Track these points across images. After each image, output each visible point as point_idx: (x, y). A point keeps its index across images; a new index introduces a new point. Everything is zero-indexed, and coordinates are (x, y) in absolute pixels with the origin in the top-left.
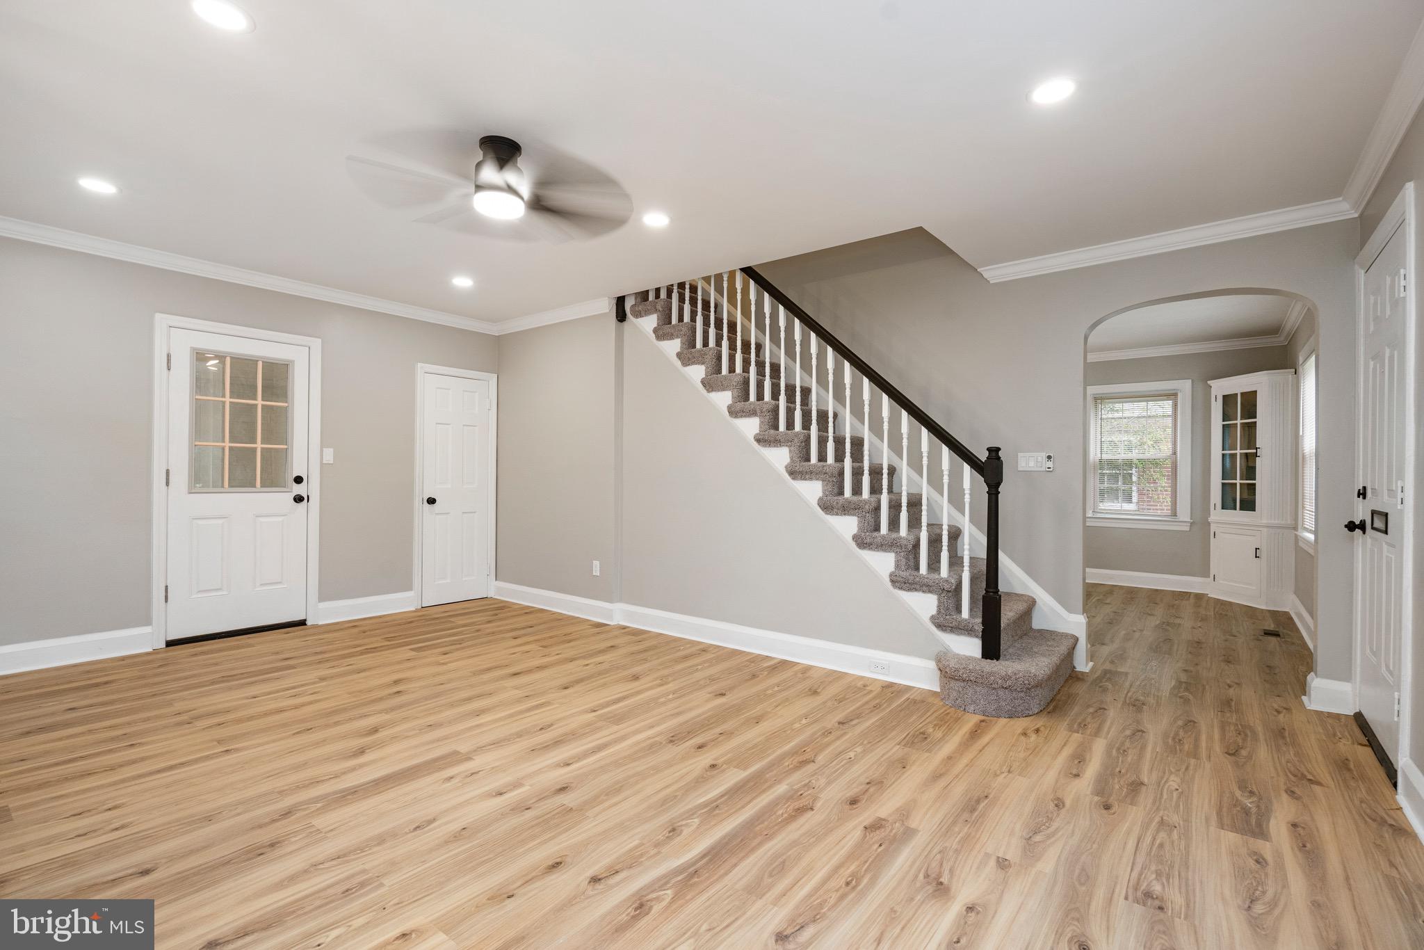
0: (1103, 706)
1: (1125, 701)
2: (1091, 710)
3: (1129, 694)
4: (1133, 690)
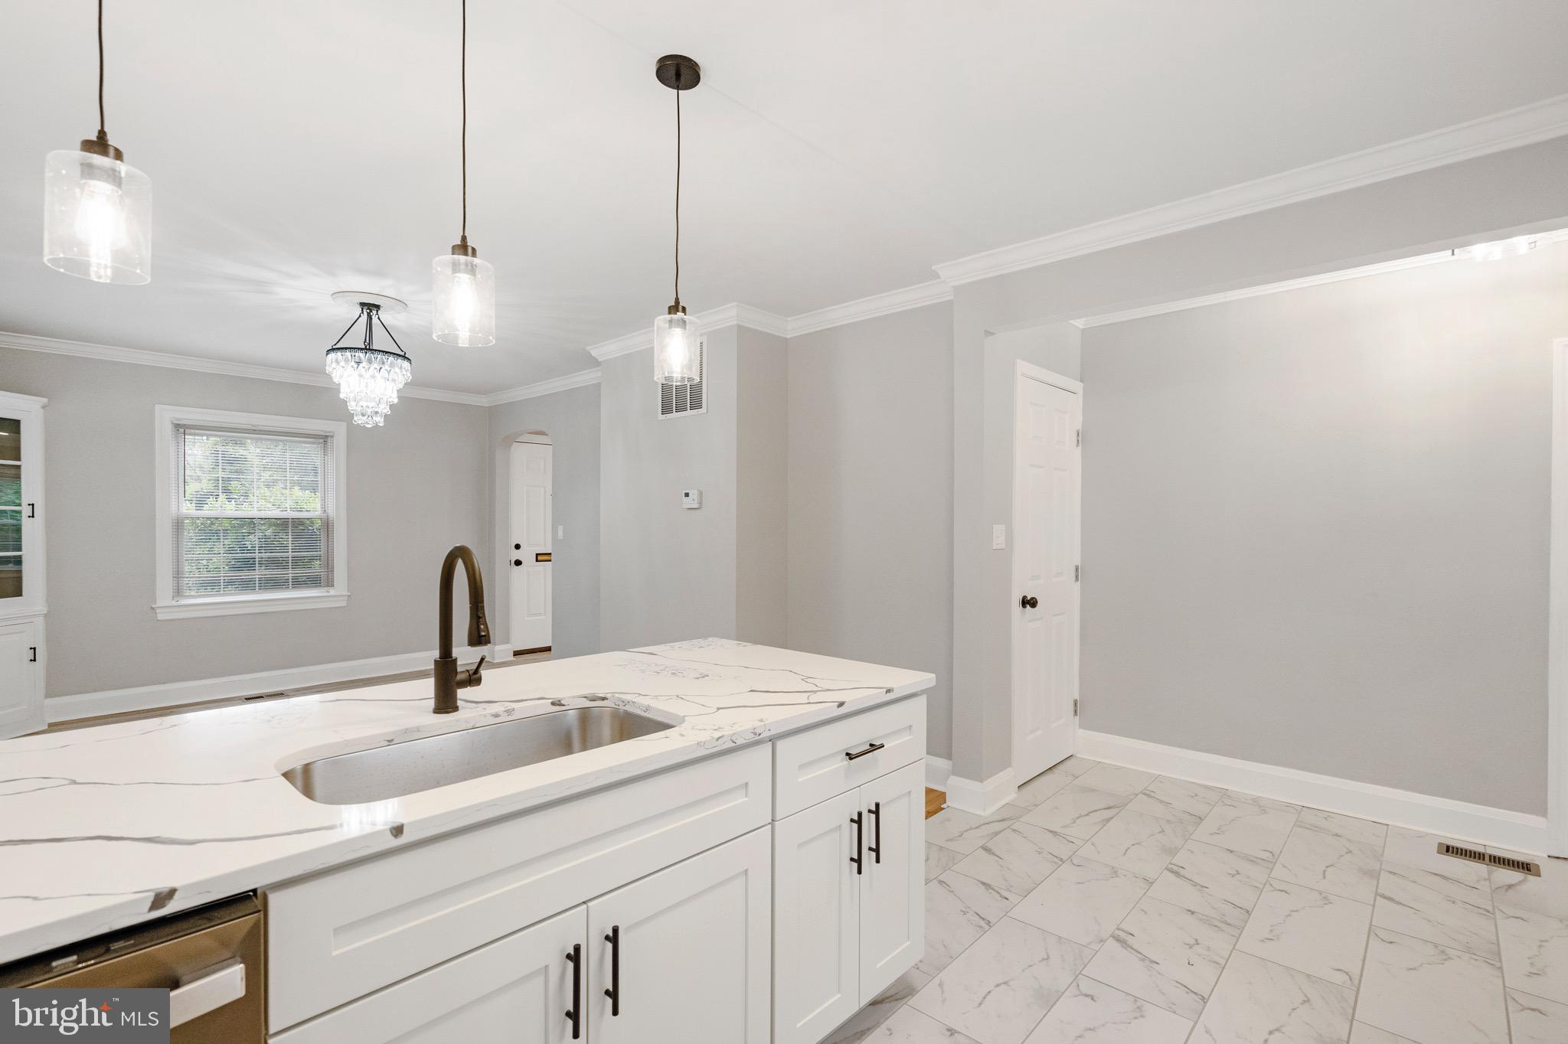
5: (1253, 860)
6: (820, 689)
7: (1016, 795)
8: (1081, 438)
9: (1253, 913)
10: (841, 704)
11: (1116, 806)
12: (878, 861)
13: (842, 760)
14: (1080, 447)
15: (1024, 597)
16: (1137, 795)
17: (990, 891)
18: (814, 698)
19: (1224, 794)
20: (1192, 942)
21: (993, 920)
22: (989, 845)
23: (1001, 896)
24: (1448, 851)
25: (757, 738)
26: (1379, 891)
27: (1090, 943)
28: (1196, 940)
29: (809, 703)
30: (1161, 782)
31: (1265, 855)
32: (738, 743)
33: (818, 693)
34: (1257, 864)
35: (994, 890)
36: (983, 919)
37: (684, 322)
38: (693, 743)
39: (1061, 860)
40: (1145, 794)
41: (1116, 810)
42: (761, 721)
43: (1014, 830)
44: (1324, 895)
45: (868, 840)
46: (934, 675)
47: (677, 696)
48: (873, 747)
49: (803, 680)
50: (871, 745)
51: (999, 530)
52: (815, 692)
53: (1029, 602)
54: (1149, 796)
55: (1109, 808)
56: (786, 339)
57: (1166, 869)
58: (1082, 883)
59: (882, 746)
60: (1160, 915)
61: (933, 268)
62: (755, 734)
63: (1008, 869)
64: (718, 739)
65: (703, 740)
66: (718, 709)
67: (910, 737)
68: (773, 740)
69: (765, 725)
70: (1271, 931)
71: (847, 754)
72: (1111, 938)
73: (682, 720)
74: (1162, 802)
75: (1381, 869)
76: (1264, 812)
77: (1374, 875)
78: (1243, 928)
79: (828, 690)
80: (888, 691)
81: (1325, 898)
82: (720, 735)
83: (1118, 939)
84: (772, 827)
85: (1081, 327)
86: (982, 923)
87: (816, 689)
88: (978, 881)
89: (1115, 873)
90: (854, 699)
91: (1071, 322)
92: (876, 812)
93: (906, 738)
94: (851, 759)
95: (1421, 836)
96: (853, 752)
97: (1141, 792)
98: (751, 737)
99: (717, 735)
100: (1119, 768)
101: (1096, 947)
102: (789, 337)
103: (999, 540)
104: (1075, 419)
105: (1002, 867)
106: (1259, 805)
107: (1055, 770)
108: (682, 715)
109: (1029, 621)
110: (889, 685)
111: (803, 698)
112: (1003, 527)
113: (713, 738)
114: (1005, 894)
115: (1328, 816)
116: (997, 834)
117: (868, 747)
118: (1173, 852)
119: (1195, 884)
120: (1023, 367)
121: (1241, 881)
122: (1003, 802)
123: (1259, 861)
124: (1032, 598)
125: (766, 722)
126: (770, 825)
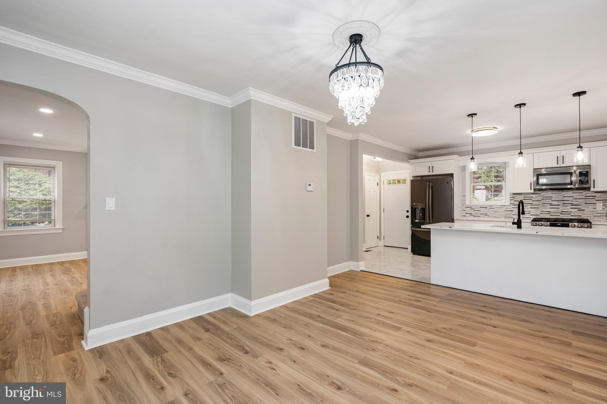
0: (53, 327)
1: (43, 334)
2: (58, 323)
3: (44, 339)
4: (43, 343)
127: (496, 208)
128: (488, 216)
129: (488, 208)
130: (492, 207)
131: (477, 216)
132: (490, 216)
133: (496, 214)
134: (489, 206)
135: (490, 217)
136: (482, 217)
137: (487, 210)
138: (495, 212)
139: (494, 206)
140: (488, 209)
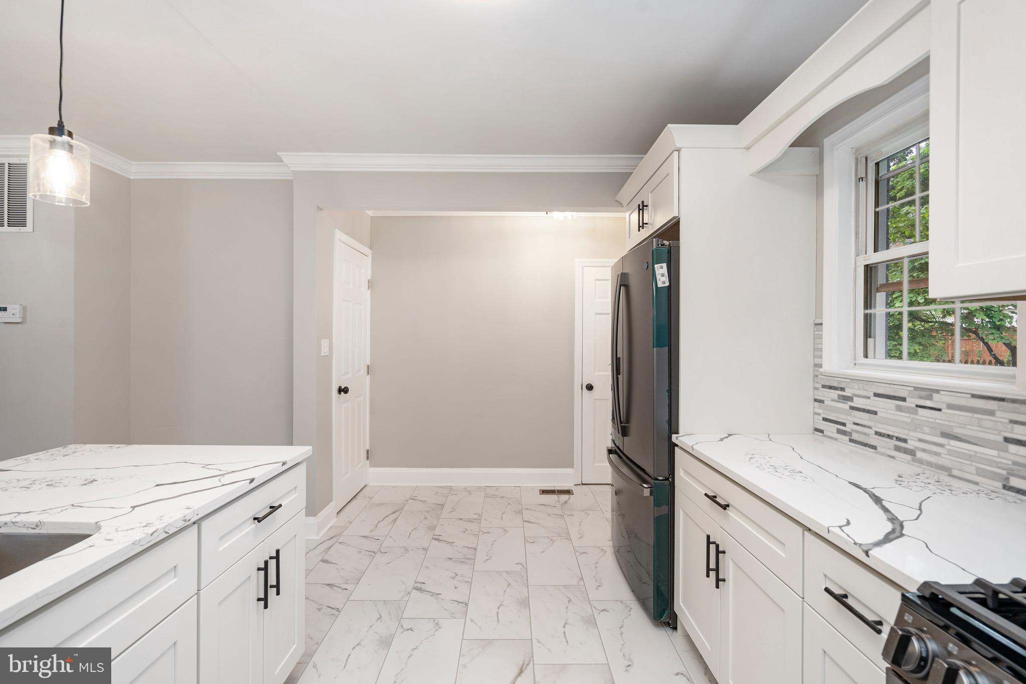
5: (471, 521)
6: (227, 472)
7: (336, 519)
8: (371, 285)
9: (478, 548)
10: (252, 481)
11: (398, 511)
12: (278, 593)
13: (251, 525)
14: (370, 290)
15: (340, 387)
16: (408, 500)
17: (334, 588)
18: (225, 480)
19: (450, 488)
20: (454, 575)
21: (340, 607)
22: (326, 558)
23: (342, 589)
24: (543, 492)
25: (187, 524)
26: (524, 519)
27: (402, 598)
28: (456, 573)
29: (223, 485)
30: (419, 490)
31: (476, 517)
32: (170, 533)
33: (226, 476)
34: (473, 522)
35: (336, 586)
36: (334, 609)
37: (71, 146)
38: (127, 544)
39: (374, 552)
40: (411, 499)
41: (397, 514)
42: (188, 508)
43: (340, 543)
44: (504, 529)
45: (272, 581)
46: (311, 447)
47: (72, 505)
48: (274, 508)
49: (203, 467)
50: (271, 507)
51: (325, 344)
52: (223, 475)
53: (343, 390)
54: (414, 499)
55: (395, 512)
56: (130, 179)
57: (432, 539)
58: (390, 563)
59: (280, 506)
60: (435, 566)
61: (278, 154)
62: (185, 521)
63: (343, 569)
64: (152, 535)
65: (138, 538)
66: (134, 508)
67: (296, 495)
68: (197, 523)
69: (194, 511)
70: (487, 555)
71: (255, 519)
72: (413, 590)
73: (97, 527)
74: (422, 501)
75: (522, 509)
76: (470, 493)
77: (520, 512)
78: (475, 558)
79: (233, 472)
80: (284, 464)
81: (505, 530)
82: (154, 530)
83: (417, 589)
84: (197, 597)
85: (371, 215)
86: (334, 612)
87: (221, 473)
88: (324, 584)
89: (407, 550)
90: (260, 474)
91: (367, 211)
92: (277, 557)
93: (294, 496)
94: (259, 522)
95: (533, 488)
96: (260, 516)
97: (410, 499)
98: (182, 524)
99: (150, 530)
100: (394, 487)
101: (406, 598)
102: (131, 178)
103: (325, 350)
104: (367, 272)
105: (338, 570)
106: (468, 491)
107: (357, 497)
108: (93, 521)
109: (343, 403)
110: (284, 460)
111: (215, 482)
112: (327, 340)
113: (148, 534)
114: (344, 586)
115: (497, 488)
116: (329, 548)
117: (269, 510)
118: (433, 528)
119: (448, 543)
120: (339, 235)
121: (468, 534)
122: (329, 526)
123: (474, 520)
124: (345, 388)
125: (195, 508)
126: (196, 596)
127: (950, 406)
128: (912, 453)
129: (911, 402)
130: (930, 398)
131: (866, 445)
132: (919, 454)
133: (951, 453)
134: (916, 388)
135: (921, 462)
136: (882, 454)
137: (904, 417)
138: (944, 435)
139: (938, 391)
140: (908, 410)
